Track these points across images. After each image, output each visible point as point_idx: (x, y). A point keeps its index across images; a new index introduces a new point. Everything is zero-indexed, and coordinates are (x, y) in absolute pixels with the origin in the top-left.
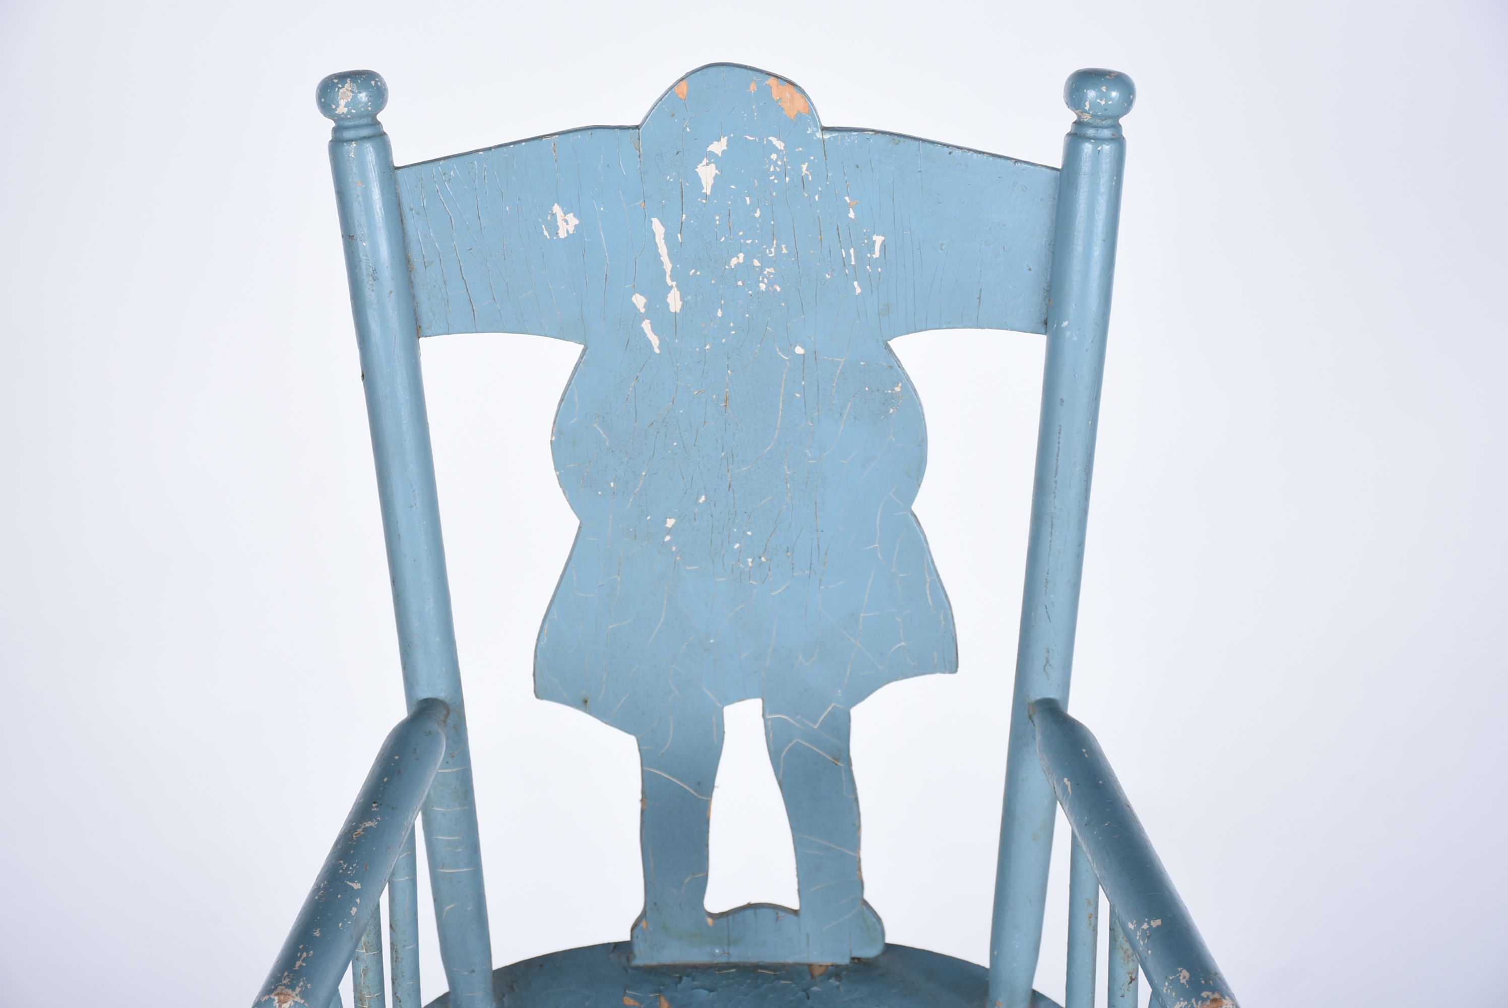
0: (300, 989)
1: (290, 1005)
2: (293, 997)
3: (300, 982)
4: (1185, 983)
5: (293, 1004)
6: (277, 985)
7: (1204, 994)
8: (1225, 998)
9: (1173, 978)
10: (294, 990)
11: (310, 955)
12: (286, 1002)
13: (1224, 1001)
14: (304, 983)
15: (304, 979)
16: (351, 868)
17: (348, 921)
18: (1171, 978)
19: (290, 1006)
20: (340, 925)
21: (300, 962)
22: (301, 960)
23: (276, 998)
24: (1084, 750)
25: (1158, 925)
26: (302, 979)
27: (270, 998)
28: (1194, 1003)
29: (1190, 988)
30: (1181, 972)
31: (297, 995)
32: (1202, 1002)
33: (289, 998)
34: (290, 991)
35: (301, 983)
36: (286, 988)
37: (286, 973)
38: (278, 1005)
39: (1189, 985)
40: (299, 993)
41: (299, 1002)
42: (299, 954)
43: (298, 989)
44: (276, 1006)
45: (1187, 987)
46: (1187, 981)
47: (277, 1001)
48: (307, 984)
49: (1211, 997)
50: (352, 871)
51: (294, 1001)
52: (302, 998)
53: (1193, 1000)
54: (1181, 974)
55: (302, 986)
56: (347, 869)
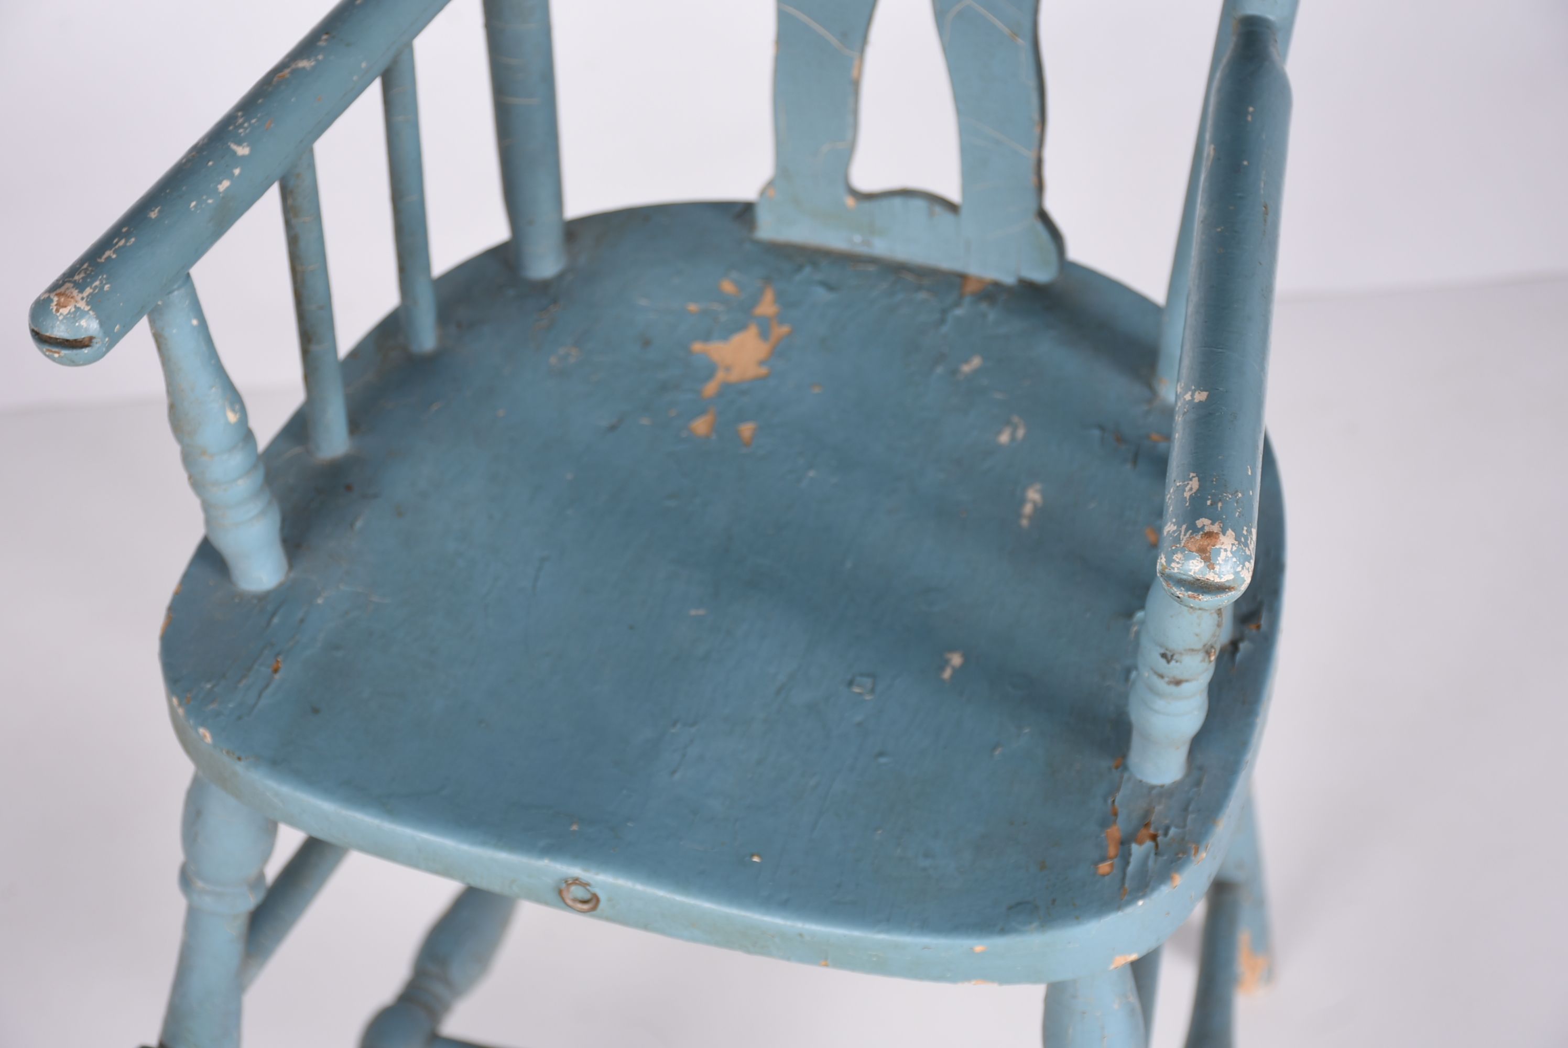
0: (91, 291)
1: (70, 310)
2: (76, 302)
3: (95, 281)
4: (1188, 498)
5: (73, 310)
6: (66, 280)
7: (1203, 522)
8: (1224, 534)
9: (1180, 485)
10: (81, 291)
11: (128, 244)
12: (65, 307)
13: (1222, 538)
14: (101, 283)
15: (105, 276)
16: (246, 125)
17: (207, 199)
18: (1178, 484)
19: (69, 313)
20: (193, 204)
21: (112, 251)
22: (113, 249)
23: (56, 299)
24: (1251, 109)
25: (1201, 400)
26: (100, 277)
27: (49, 297)
28: (1183, 533)
29: (1189, 508)
30: (1191, 480)
31: (82, 299)
32: (1191, 534)
33: (70, 301)
34: (75, 292)
35: (97, 283)
36: (73, 287)
37: (85, 266)
38: (55, 308)
39: (1189, 504)
40: (88, 297)
41: (82, 308)
42: (115, 241)
43: (88, 291)
44: (52, 309)
45: (1187, 504)
46: (1191, 496)
47: (55, 303)
48: (106, 284)
49: (1207, 529)
50: (246, 129)
51: (75, 306)
52: (88, 304)
53: (1184, 527)
54: (1190, 482)
55: (96, 287)
56: (241, 126)
